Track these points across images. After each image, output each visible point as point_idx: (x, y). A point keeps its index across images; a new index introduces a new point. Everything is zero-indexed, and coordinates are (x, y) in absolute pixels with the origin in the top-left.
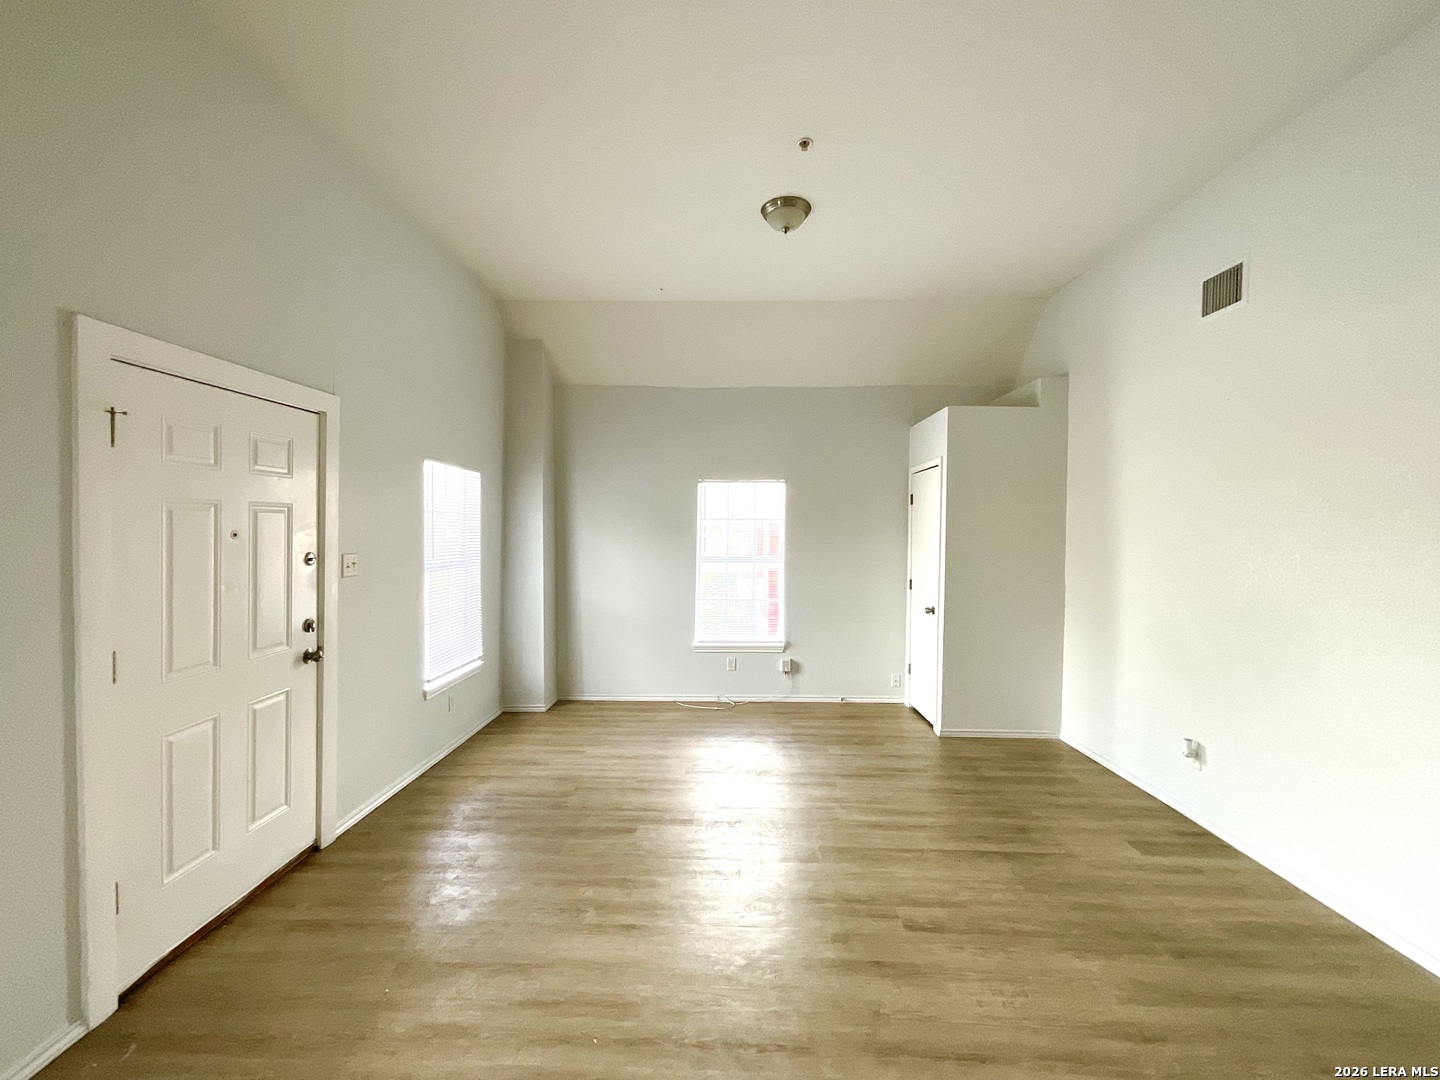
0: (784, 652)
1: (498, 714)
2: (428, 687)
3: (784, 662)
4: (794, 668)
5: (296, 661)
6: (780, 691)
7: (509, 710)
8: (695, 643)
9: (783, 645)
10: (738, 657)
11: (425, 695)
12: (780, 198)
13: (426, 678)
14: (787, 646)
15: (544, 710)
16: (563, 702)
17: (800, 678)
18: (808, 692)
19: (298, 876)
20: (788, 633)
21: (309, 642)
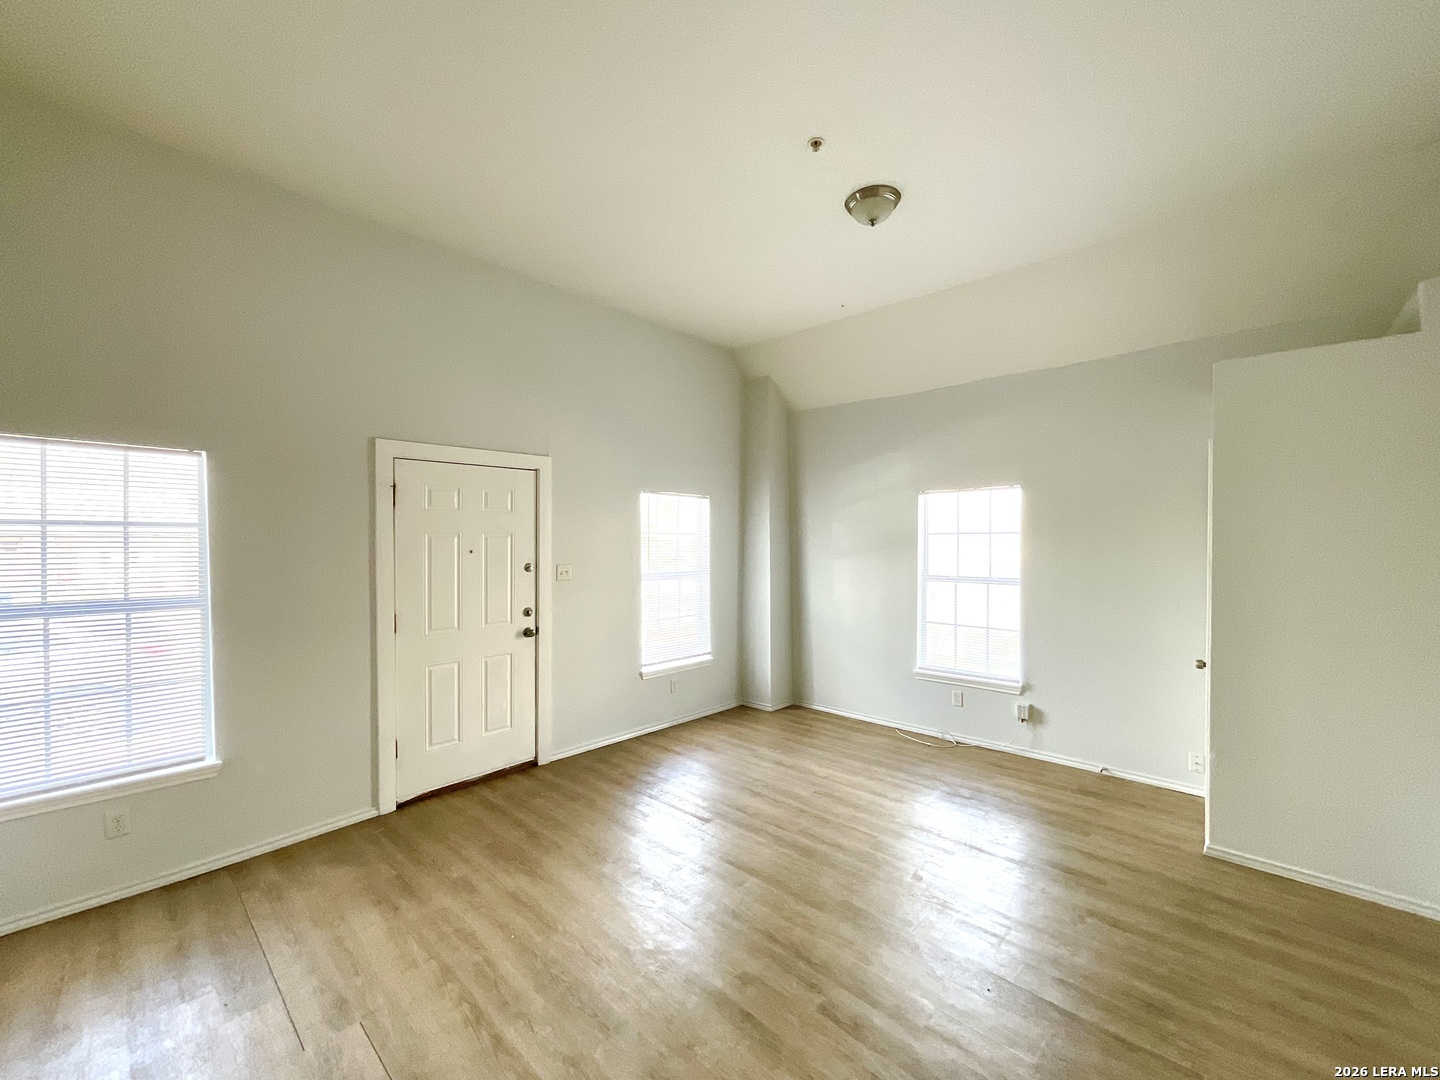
0: (1022, 694)
1: (734, 705)
2: (644, 670)
3: (1019, 707)
4: (1033, 716)
5: (518, 635)
6: (1016, 741)
7: (745, 704)
8: (916, 670)
9: (1020, 685)
10: (963, 692)
11: (641, 675)
12: (858, 191)
13: (643, 663)
14: (1024, 690)
15: (770, 709)
16: (796, 708)
17: (1044, 731)
18: (1053, 749)
19: (519, 778)
20: (1027, 673)
21: (530, 623)
